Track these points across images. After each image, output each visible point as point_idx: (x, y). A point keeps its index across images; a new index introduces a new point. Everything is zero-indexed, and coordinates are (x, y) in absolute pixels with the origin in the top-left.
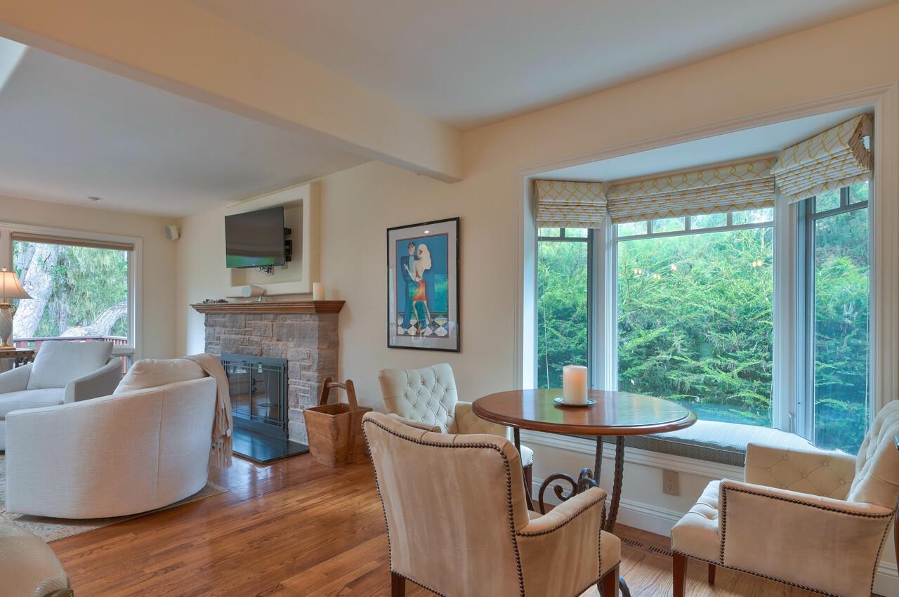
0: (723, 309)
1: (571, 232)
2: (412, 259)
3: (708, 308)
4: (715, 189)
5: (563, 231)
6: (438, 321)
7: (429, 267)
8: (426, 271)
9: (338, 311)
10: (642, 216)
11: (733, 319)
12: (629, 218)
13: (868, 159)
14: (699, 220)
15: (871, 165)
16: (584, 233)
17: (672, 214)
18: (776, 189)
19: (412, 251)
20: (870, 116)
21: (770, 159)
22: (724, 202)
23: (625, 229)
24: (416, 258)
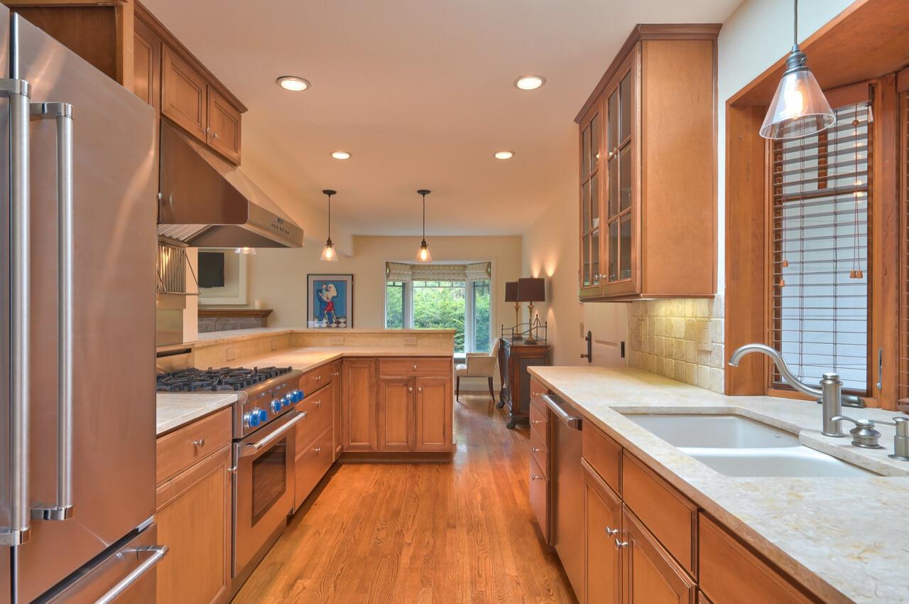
0: (434, 313)
1: (397, 284)
2: (324, 291)
3: (429, 313)
4: (449, 274)
5: (394, 283)
6: (341, 320)
7: (335, 294)
8: (333, 297)
9: (267, 316)
10: (423, 279)
11: (439, 318)
12: (418, 279)
13: (489, 274)
14: (443, 284)
15: (490, 275)
16: (400, 284)
17: (434, 280)
18: (466, 276)
19: (324, 286)
20: (490, 263)
21: (465, 267)
22: (451, 278)
23: (416, 283)
24: (327, 290)
